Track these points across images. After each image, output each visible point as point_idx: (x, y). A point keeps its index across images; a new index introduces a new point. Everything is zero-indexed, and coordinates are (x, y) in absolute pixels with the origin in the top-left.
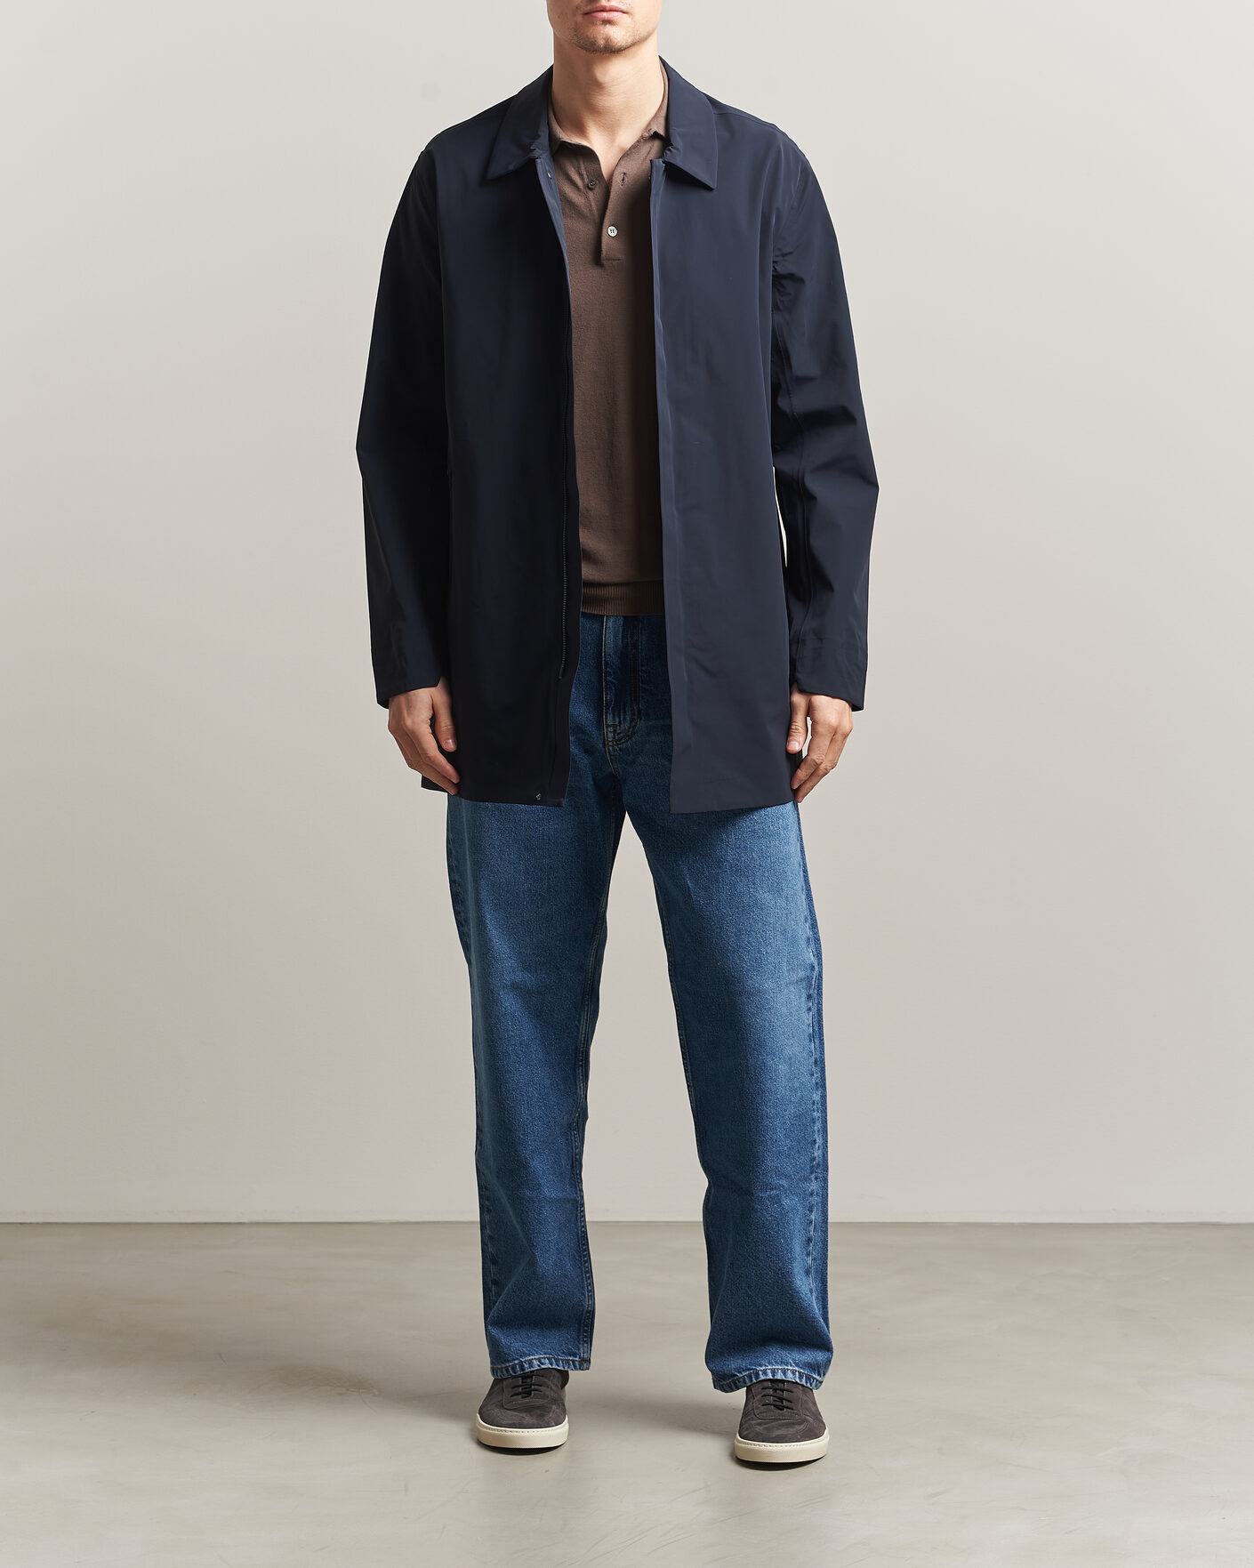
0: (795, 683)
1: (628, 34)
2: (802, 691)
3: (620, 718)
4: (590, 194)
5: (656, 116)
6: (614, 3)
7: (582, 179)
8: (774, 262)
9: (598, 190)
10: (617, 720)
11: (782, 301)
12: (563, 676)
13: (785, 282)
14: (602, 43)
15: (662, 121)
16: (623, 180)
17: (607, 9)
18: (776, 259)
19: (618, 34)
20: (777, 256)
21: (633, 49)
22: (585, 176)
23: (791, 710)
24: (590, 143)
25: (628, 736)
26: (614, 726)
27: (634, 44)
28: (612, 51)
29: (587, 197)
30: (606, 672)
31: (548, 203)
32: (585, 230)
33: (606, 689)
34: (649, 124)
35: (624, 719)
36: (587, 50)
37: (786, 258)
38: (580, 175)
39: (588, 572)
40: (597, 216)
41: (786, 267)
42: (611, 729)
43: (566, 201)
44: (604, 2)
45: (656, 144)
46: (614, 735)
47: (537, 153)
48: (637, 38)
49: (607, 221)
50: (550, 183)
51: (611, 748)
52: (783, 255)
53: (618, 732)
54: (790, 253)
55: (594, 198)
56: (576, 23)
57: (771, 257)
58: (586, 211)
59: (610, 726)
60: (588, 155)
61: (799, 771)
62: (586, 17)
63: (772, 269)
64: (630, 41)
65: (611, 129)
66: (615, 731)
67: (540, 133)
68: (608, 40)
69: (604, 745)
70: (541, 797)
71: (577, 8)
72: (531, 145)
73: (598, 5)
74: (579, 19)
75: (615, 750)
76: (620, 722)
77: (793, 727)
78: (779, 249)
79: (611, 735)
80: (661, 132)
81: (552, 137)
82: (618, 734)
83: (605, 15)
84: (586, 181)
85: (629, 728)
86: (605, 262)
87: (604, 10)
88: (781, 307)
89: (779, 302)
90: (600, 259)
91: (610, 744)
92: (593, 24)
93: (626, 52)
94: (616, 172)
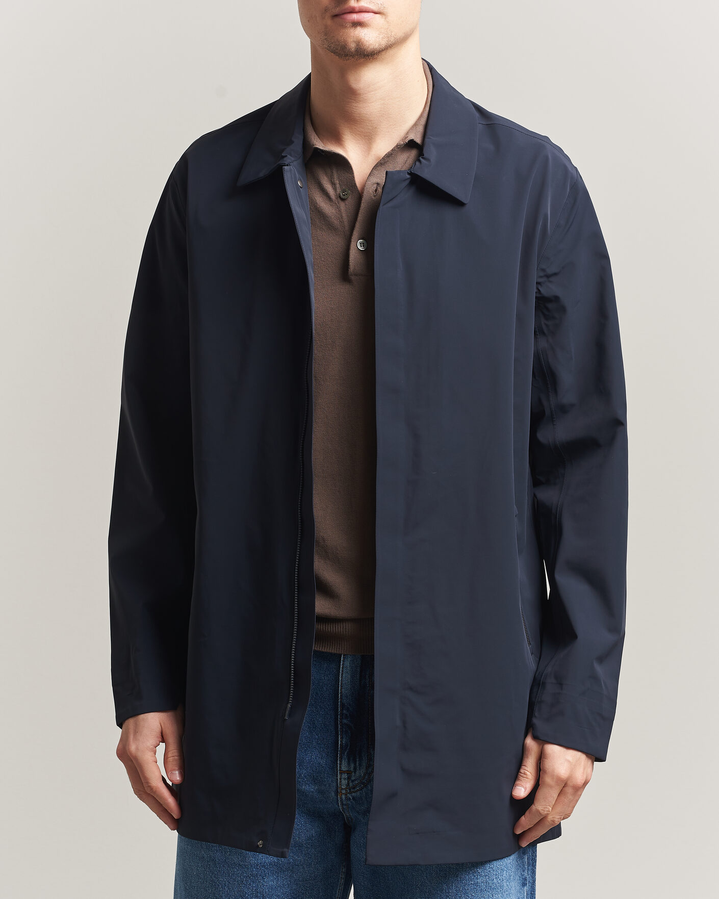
0: (530, 728)
1: (381, 36)
2: (535, 738)
3: (355, 764)
4: (342, 205)
5: (415, 125)
6: (364, 4)
7: (335, 189)
8: (537, 283)
9: (351, 201)
10: (352, 766)
11: (547, 326)
12: (290, 715)
13: (550, 306)
14: (352, 46)
15: (421, 129)
16: (376, 191)
17: (357, 10)
18: (540, 280)
19: (370, 37)
20: (541, 277)
21: (391, 52)
22: (338, 186)
23: (522, 754)
24: (346, 151)
25: (363, 783)
26: (349, 773)
27: (389, 47)
28: (366, 56)
29: (338, 208)
30: (342, 714)
31: (294, 212)
32: (334, 242)
33: (342, 732)
34: (407, 133)
35: (360, 765)
36: (339, 55)
37: (551, 279)
38: (333, 184)
39: (322, 606)
40: (347, 228)
41: (551, 289)
42: (345, 776)
43: (317, 211)
44: (353, 3)
45: (413, 153)
46: (348, 782)
47: (289, 159)
48: (392, 39)
49: (356, 234)
50: (299, 192)
51: (343, 797)
52: (548, 276)
53: (353, 778)
54: (555, 274)
55: (345, 208)
56: (326, 26)
57: (534, 277)
58: (336, 222)
59: (344, 772)
60: (342, 164)
61: (523, 818)
62: (337, 19)
63: (535, 290)
64: (384, 43)
65: (368, 138)
66: (349, 778)
67: (293, 139)
68: (359, 43)
69: (337, 793)
70: (263, 845)
71: (326, 10)
72: (283, 151)
73: (346, 6)
74: (329, 22)
75: (348, 799)
76: (355, 769)
77: (522, 771)
78: (543, 270)
79: (344, 782)
80: (418, 140)
81: (306, 144)
82: (353, 781)
83: (355, 17)
84: (339, 190)
85: (365, 775)
86: (353, 278)
87: (353, 11)
88: (546, 331)
89: (544, 327)
90: (348, 273)
91: (344, 792)
92: (343, 26)
93: (384, 55)
94: (369, 182)
